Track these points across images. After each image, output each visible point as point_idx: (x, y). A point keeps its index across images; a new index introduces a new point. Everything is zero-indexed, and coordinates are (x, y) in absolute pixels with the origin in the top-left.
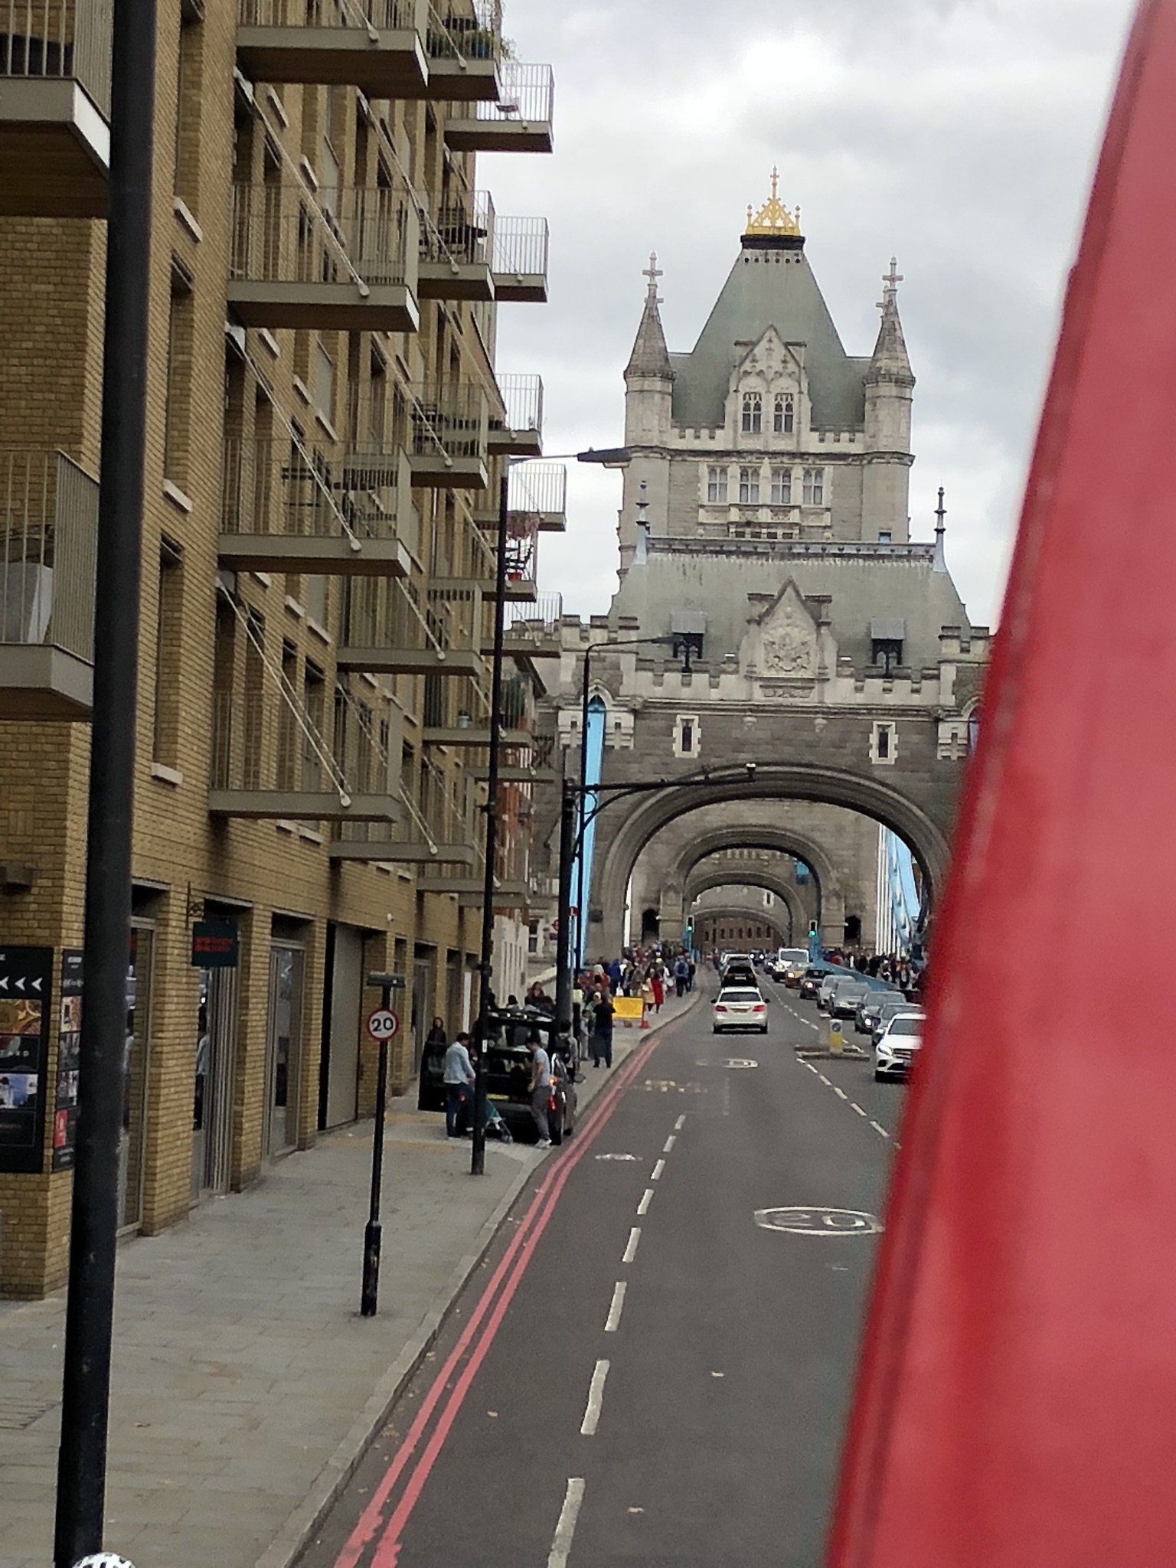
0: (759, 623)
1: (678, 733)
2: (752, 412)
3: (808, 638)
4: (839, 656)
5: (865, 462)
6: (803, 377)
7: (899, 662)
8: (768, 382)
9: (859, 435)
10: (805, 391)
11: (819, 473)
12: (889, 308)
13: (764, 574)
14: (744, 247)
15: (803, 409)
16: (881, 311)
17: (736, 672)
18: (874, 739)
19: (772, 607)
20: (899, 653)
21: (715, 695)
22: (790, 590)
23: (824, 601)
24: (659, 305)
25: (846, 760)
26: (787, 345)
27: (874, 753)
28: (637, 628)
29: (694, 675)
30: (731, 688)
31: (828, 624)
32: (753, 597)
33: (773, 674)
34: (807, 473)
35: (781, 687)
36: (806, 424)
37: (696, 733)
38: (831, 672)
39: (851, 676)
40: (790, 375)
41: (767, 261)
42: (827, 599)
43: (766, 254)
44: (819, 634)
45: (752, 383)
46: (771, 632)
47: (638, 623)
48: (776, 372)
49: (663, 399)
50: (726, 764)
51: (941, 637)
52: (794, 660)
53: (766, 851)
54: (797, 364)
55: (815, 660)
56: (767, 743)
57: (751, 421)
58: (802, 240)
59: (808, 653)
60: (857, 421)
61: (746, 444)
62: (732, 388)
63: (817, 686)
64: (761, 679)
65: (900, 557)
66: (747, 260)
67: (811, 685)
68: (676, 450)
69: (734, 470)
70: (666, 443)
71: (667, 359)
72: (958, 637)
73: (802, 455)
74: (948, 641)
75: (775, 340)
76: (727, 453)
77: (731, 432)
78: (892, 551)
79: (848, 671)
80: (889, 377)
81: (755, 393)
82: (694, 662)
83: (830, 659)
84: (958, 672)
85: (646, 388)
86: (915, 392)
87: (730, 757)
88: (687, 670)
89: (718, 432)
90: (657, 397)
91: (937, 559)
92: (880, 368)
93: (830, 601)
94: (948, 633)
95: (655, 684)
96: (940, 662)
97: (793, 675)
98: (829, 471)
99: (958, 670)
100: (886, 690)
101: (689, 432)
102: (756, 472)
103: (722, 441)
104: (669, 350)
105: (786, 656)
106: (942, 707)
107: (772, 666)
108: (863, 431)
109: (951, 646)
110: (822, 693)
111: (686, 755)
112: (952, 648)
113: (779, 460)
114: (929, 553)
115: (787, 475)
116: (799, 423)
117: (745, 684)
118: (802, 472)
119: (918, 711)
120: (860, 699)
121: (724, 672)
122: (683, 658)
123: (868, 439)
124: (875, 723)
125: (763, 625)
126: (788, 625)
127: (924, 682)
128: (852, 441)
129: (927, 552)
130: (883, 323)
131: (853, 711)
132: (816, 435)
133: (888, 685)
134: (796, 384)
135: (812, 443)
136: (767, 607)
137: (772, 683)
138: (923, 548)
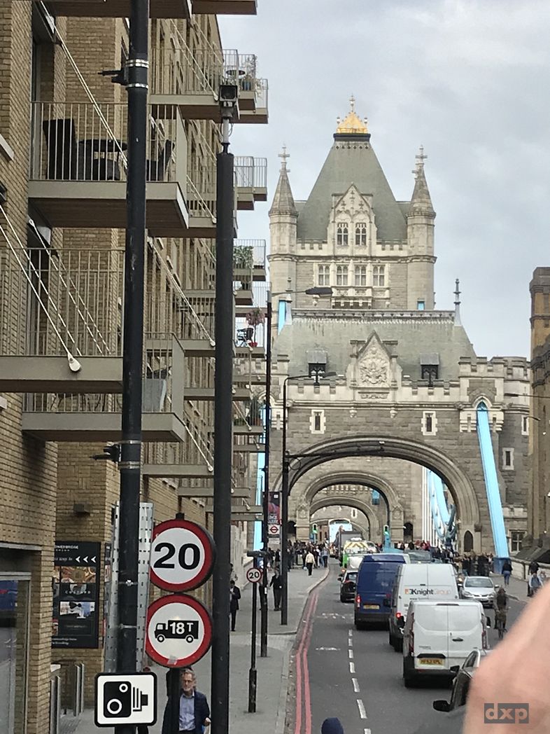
0: (357, 357)
1: (312, 420)
2: (343, 234)
3: (385, 365)
4: (403, 375)
5: (408, 261)
6: (372, 213)
7: (437, 378)
8: (353, 216)
9: (404, 246)
10: (373, 221)
11: (382, 269)
12: (420, 174)
13: (358, 329)
14: (335, 140)
15: (372, 231)
16: (415, 176)
17: (345, 385)
18: (424, 421)
19: (364, 348)
20: (437, 373)
21: (333, 398)
22: (374, 338)
23: (393, 344)
24: (288, 173)
25: (409, 433)
26: (362, 195)
27: (424, 429)
28: (288, 361)
29: (321, 387)
30: (343, 394)
31: (396, 357)
32: (353, 342)
33: (365, 385)
34: (375, 268)
35: (369, 393)
36: (374, 241)
37: (323, 420)
38: (399, 385)
39: (410, 386)
40: (364, 212)
41: (349, 148)
42: (396, 343)
43: (349, 144)
44: (391, 363)
45: (343, 217)
46: (365, 362)
47: (288, 358)
48: (356, 211)
49: (291, 227)
50: (339, 437)
51: (460, 363)
52: (378, 377)
53: (354, 486)
54: (368, 205)
55: (389, 377)
56: (364, 425)
57: (342, 238)
58: (369, 136)
59: (385, 374)
60: (403, 239)
61: (340, 252)
62: (332, 220)
63: (391, 392)
64: (359, 388)
65: (436, 318)
66: (337, 147)
67: (387, 391)
68: (299, 256)
69: (333, 267)
70: (294, 252)
71: (293, 205)
72: (470, 363)
73: (372, 258)
74: (464, 366)
75: (356, 193)
76: (329, 258)
77: (332, 245)
78: (431, 315)
79: (408, 383)
80: (420, 213)
81: (345, 223)
82: (321, 379)
83: (399, 377)
84: (470, 383)
85: (281, 221)
86: (436, 221)
87: (342, 433)
88: (317, 384)
89: (324, 246)
90: (288, 225)
91: (456, 318)
92: (415, 208)
93: (397, 344)
94: (464, 361)
95: (299, 392)
96: (459, 377)
97: (377, 386)
98: (388, 266)
99: (470, 382)
100: (431, 394)
101: (307, 246)
102: (346, 268)
103: (326, 250)
104: (294, 199)
105: (373, 375)
106: (462, 403)
107: (365, 381)
108: (406, 244)
109: (466, 368)
110: (394, 396)
111: (317, 432)
112: (466, 369)
113: (359, 261)
114: (451, 315)
115: (364, 269)
116: (370, 239)
117: (351, 391)
118: (373, 267)
119: (448, 405)
120: (415, 399)
121: (338, 385)
122: (315, 377)
123: (410, 248)
124: (424, 412)
125: (359, 358)
126: (374, 358)
127: (451, 388)
128: (401, 249)
129: (450, 315)
130: (416, 182)
131: (412, 406)
132: (380, 246)
133: (431, 391)
134: (368, 218)
135: (378, 251)
136: (361, 348)
137: (366, 391)
138: (448, 313)
